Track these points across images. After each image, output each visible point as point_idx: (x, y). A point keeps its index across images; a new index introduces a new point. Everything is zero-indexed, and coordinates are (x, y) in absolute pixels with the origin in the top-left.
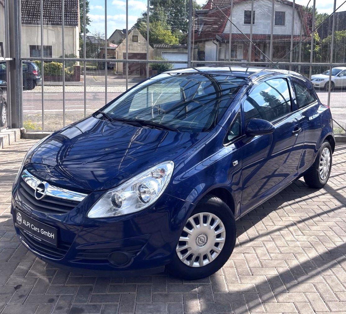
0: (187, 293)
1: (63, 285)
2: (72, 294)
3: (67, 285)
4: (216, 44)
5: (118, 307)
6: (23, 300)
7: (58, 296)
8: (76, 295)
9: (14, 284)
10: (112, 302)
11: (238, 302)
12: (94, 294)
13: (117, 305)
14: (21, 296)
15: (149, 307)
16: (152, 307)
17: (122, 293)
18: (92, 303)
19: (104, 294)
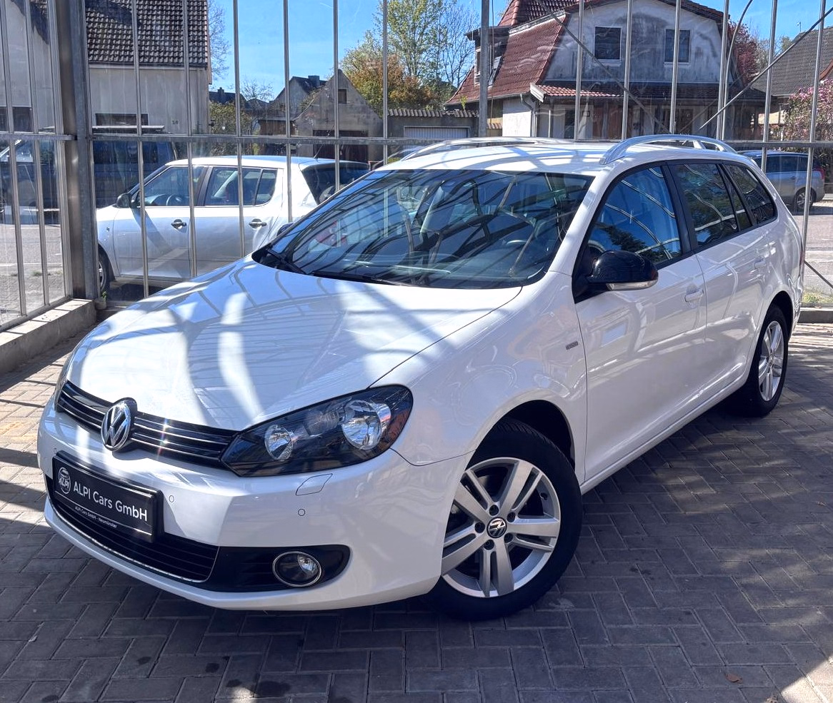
0: (519, 647)
1: (234, 634)
2: (258, 653)
3: (244, 634)
4: (530, 107)
5: (366, 680)
6: (148, 669)
7: (227, 658)
8: (267, 655)
9: (123, 635)
10: (350, 669)
11: (635, 666)
12: (308, 651)
13: (363, 675)
14: (143, 661)
15: (436, 678)
16: (441, 678)
17: (372, 649)
18: (305, 672)
19: (331, 651)
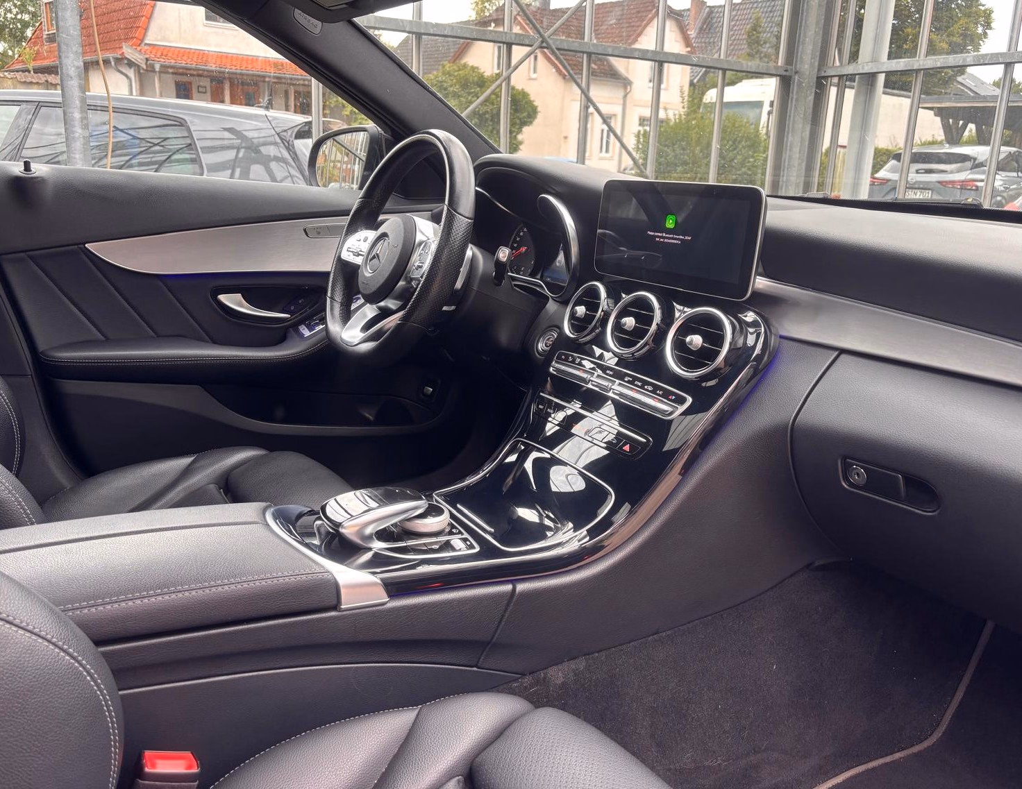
4: (126, 76)
